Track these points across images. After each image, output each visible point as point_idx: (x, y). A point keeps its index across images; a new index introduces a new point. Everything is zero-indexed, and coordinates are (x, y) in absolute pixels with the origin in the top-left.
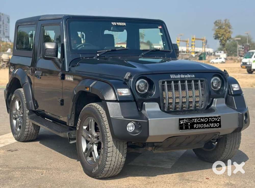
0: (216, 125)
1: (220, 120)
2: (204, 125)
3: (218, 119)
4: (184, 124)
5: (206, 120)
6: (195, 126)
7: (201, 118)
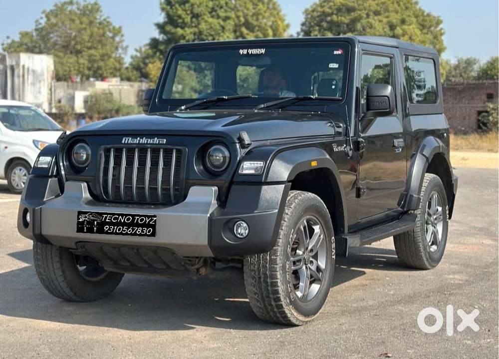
0: (146, 231)
1: (155, 221)
2: (123, 228)
3: (152, 220)
4: (86, 221)
5: (128, 219)
6: (107, 228)
7: (119, 215)
